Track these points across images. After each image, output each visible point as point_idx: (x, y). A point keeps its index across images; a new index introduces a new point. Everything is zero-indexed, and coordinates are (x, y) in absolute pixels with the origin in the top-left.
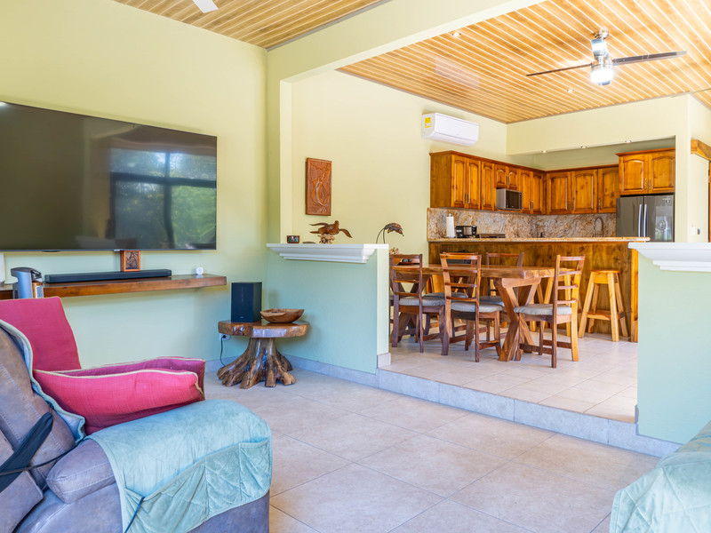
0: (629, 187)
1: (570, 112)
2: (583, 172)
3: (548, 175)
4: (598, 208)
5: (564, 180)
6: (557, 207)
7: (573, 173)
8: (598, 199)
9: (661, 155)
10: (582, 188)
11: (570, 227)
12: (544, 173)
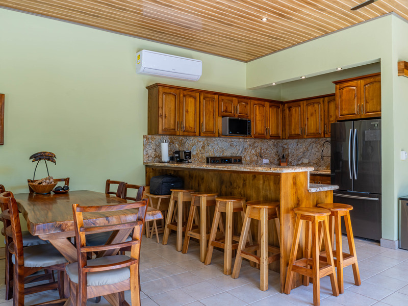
0: (344, 112)
1: (290, 47)
2: (312, 101)
3: (286, 105)
4: (324, 133)
5: (297, 109)
6: (293, 133)
7: (305, 102)
8: (324, 125)
9: (372, 80)
10: (312, 115)
11: (308, 150)
12: (283, 103)
